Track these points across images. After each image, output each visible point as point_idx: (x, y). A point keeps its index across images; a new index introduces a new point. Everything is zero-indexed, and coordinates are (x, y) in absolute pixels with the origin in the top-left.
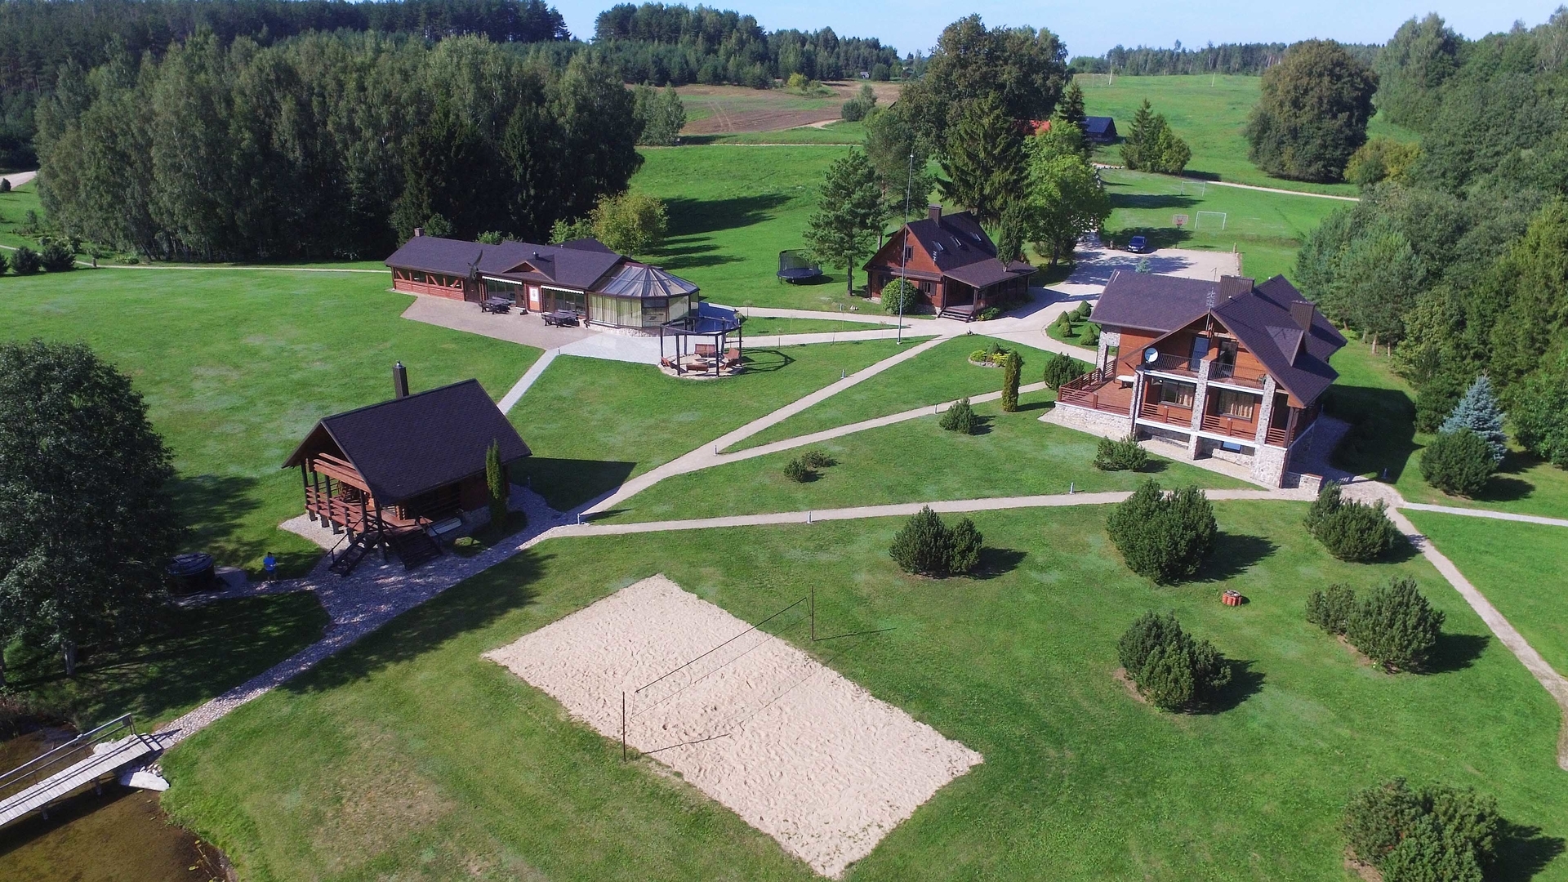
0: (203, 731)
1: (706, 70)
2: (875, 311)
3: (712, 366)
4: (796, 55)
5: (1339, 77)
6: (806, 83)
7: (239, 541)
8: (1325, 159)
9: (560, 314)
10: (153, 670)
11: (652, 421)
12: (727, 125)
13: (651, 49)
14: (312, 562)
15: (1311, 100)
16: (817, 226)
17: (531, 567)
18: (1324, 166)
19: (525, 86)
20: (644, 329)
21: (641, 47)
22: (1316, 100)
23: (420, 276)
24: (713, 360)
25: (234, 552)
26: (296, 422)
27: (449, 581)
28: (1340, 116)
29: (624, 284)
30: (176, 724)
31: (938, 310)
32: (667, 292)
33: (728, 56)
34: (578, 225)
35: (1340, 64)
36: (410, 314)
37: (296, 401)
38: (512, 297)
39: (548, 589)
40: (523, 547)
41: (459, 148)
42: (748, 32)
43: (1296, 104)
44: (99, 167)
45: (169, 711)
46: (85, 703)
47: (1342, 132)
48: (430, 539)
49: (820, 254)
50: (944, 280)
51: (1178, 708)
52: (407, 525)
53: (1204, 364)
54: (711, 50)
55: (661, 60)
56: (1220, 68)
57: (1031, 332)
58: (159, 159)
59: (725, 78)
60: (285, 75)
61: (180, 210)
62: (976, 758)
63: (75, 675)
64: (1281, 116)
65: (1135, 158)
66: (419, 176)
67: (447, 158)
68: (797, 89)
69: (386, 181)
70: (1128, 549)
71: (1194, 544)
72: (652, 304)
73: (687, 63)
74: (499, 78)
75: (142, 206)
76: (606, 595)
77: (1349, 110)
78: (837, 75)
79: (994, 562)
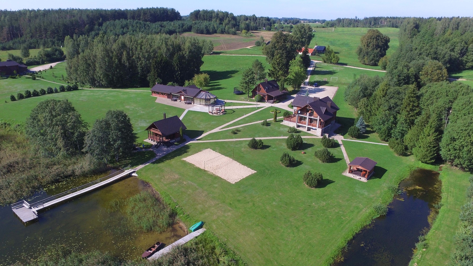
0: (141, 169)
1: (219, 30)
2: (253, 101)
3: (219, 113)
4: (244, 25)
5: (378, 39)
6: (247, 33)
7: (138, 143)
8: (374, 60)
9: (188, 102)
10: (130, 161)
11: (207, 123)
12: (225, 48)
13: (204, 24)
14: (151, 146)
15: (371, 45)
16: (241, 83)
17: (188, 147)
18: (375, 62)
19: (177, 47)
20: (205, 105)
21: (202, 23)
22: (372, 45)
23: (158, 93)
24: (219, 111)
25: (137, 145)
26: (141, 123)
27: (174, 149)
28: (378, 49)
29: (201, 96)
30: (136, 168)
31: (266, 101)
32: (210, 97)
33: (226, 25)
34: (190, 81)
35: (378, 36)
36: (157, 101)
37: (140, 119)
38: (178, 98)
39: (190, 150)
40: (186, 144)
41: (163, 63)
42: (231, 18)
43: (368, 46)
44: (83, 67)
45: (135, 166)
46: (121, 165)
47: (379, 53)
48: (171, 143)
49: (242, 89)
50: (267, 95)
51: (287, 166)
52: (167, 140)
53: (308, 113)
54: (221, 23)
55: (207, 27)
56: (368, 25)
57: (284, 106)
58: (97, 65)
59: (224, 32)
60: (124, 46)
61: (102, 76)
62: (256, 172)
63: (118, 162)
64: (364, 49)
65: (326, 60)
66: (155, 69)
67: (161, 65)
68: (244, 35)
69: (146, 70)
70: (288, 145)
71: (298, 144)
72: (207, 100)
73: (214, 28)
74: (171, 45)
75: (93, 76)
76: (200, 151)
77: (381, 47)
78: (256, 29)
79: (265, 147)
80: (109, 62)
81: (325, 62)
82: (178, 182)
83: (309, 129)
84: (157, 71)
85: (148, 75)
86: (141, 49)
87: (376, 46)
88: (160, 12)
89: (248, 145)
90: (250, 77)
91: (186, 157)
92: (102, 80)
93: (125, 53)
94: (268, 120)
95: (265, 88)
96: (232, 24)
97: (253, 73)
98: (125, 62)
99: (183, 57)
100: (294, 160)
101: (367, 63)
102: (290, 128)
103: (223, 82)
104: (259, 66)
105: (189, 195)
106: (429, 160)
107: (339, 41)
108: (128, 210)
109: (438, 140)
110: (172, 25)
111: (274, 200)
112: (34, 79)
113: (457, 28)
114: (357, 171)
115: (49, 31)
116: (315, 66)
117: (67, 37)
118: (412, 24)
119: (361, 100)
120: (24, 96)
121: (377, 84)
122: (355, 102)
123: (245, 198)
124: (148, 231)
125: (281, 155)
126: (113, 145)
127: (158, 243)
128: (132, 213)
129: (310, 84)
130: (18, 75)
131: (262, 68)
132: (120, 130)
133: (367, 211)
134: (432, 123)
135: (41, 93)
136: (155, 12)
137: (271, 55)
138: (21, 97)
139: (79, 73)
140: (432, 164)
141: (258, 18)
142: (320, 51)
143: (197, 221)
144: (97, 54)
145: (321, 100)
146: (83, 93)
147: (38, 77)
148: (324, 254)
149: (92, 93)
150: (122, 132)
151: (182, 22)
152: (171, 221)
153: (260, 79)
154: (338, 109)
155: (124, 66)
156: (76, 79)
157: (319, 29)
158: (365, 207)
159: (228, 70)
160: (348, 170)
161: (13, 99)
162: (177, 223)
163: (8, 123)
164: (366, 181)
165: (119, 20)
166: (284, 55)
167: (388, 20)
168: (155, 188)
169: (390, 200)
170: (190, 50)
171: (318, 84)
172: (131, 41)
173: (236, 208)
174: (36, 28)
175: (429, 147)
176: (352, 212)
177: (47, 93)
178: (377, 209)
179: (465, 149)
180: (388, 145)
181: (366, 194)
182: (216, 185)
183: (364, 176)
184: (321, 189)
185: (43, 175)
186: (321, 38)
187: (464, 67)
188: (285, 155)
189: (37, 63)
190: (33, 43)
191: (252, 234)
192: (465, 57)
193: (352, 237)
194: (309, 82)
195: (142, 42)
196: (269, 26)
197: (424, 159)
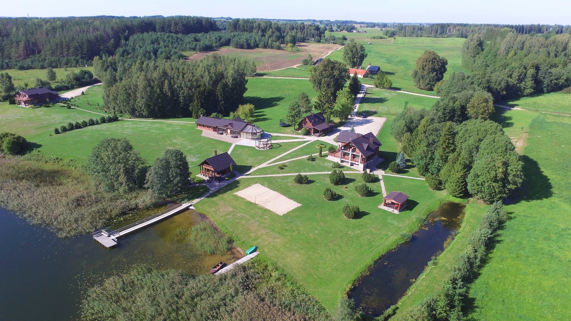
0: (197, 202)
1: (262, 44)
2: (299, 134)
4: (290, 36)
6: (293, 46)
7: (191, 178)
8: (430, 84)
9: (234, 135)
11: (255, 158)
12: (268, 67)
13: (244, 36)
14: (204, 181)
16: (288, 116)
17: (238, 182)
19: (220, 74)
20: (252, 139)
21: (241, 35)
22: (428, 68)
23: (204, 126)
24: (265, 146)
25: (191, 180)
26: (191, 158)
27: (226, 184)
28: (434, 73)
29: (248, 130)
30: (193, 202)
31: (312, 134)
32: (256, 131)
33: (269, 37)
34: (235, 113)
36: (203, 135)
37: (189, 154)
38: (224, 131)
39: (241, 185)
40: (236, 179)
41: (207, 92)
44: (123, 96)
45: (191, 200)
47: (435, 77)
48: (222, 178)
49: (288, 122)
50: (313, 128)
51: (330, 200)
52: (218, 176)
53: (351, 150)
54: (263, 35)
55: (248, 40)
56: (433, 34)
57: (330, 140)
58: (139, 95)
59: (267, 46)
60: (165, 74)
61: (143, 107)
62: (301, 205)
63: (175, 196)
64: (420, 72)
65: (378, 85)
66: (198, 99)
67: (204, 95)
68: (290, 49)
69: (189, 99)
70: (331, 180)
71: (340, 179)
72: (253, 134)
73: (256, 41)
74: (214, 73)
75: (133, 106)
76: (250, 186)
77: (437, 71)
78: (303, 40)
79: (310, 182)
80: (151, 92)
81: (377, 87)
82: (232, 214)
83: (352, 164)
84: (200, 101)
85: (191, 104)
86: (183, 77)
87: (432, 69)
88: (194, 22)
89: (295, 180)
90: (296, 111)
91: (237, 191)
92: (143, 110)
93: (166, 82)
94: (313, 155)
95: (311, 122)
96: (276, 36)
97: (298, 107)
98: (167, 91)
99: (226, 85)
100: (335, 195)
101: (422, 88)
102: (334, 163)
103: (268, 112)
104: (306, 99)
105: (243, 225)
106: (458, 194)
107: (397, 57)
108: (192, 237)
109: (465, 176)
110: (208, 38)
111: (317, 229)
112: (69, 108)
113: (522, 49)
114: (391, 204)
115: (72, 47)
116: (366, 92)
117: (96, 58)
118: (475, 41)
119: (405, 134)
120: (66, 129)
121: (422, 117)
122: (399, 136)
123: (292, 227)
124: (211, 254)
125: (325, 190)
126: (172, 181)
127: (221, 263)
128: (196, 240)
129: (359, 114)
130: (51, 103)
131: (308, 101)
132: (178, 167)
133: (394, 238)
134: (461, 160)
135: (83, 125)
136: (187, 22)
137: (318, 83)
138: (65, 130)
139: (118, 102)
140: (461, 197)
141: (306, 27)
142: (374, 72)
143: (251, 246)
144: (138, 84)
145: (363, 136)
146: (126, 125)
147: (72, 105)
148: (354, 270)
149: (135, 125)
150: (181, 169)
151: (219, 35)
152: (230, 246)
153: (306, 112)
154: (380, 145)
155: (165, 95)
156: (114, 109)
157: (376, 40)
158: (393, 235)
159: (273, 96)
160: (383, 204)
161: (57, 132)
162: (235, 248)
163: (60, 158)
164: (398, 213)
165: (148, 32)
166: (332, 83)
167: (457, 28)
168: (212, 219)
169: (416, 229)
170: (234, 77)
171: (366, 114)
172: (172, 69)
173: (284, 235)
174: (57, 45)
175: (458, 182)
176: (382, 238)
177: (88, 125)
178: (403, 236)
179: (487, 184)
180: (424, 179)
181: (396, 224)
182: (266, 217)
183: (396, 208)
184: (358, 220)
185: (111, 207)
186: (377, 53)
187: (522, 94)
188: (328, 190)
189: (67, 89)
190: (55, 61)
191: (297, 255)
192: (523, 83)
193: (378, 258)
194: (357, 112)
195: (183, 69)
196: (319, 37)
197: (454, 193)
